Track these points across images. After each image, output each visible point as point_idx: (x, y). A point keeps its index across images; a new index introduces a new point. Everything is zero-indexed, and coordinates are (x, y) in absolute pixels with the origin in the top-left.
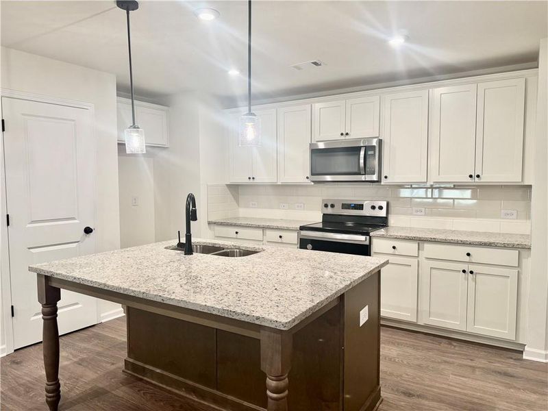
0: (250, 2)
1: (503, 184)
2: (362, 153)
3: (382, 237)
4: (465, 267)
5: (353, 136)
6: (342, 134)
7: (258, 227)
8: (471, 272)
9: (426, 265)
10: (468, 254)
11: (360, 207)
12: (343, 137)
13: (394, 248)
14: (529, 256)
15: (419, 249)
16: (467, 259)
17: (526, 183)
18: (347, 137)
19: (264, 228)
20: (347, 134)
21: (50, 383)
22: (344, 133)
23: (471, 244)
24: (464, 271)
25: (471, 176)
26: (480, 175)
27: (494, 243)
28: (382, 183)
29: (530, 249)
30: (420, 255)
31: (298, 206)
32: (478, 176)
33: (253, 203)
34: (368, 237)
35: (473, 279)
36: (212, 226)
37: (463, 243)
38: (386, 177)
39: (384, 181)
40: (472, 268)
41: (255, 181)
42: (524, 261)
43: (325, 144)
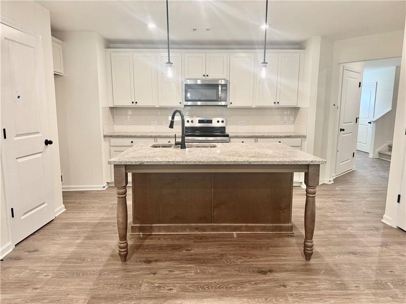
0: (267, 1)
1: (289, 107)
2: (220, 88)
3: (236, 137)
5: (210, 77)
6: (204, 75)
7: (151, 137)
11: (210, 122)
12: (204, 78)
13: (243, 142)
18: (207, 78)
19: (155, 137)
21: (122, 242)
22: (206, 75)
23: (281, 137)
25: (275, 103)
28: (228, 107)
29: (306, 137)
31: (165, 123)
32: (278, 103)
36: (108, 138)
37: (277, 137)
38: (231, 103)
42: (303, 143)
43: (201, 81)
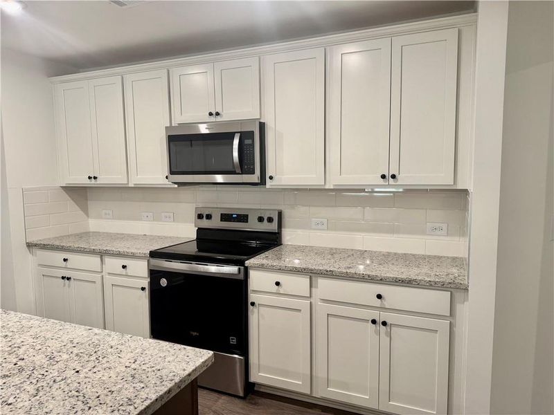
1: (429, 188)
2: (236, 142)
3: (261, 267)
4: (375, 314)
5: (225, 118)
6: (211, 114)
8: (384, 323)
9: (322, 309)
10: (379, 297)
11: (245, 218)
12: (212, 119)
13: (278, 284)
14: (466, 299)
15: (311, 286)
16: (378, 302)
17: (459, 187)
18: (219, 119)
19: (102, 254)
20: (218, 114)
22: (214, 113)
23: (381, 281)
24: (374, 322)
25: (383, 177)
26: (396, 174)
27: (415, 280)
28: (268, 186)
29: (466, 290)
30: (313, 295)
32: (393, 177)
33: (107, 212)
34: (242, 268)
35: (386, 333)
36: (35, 250)
37: (371, 279)
38: (271, 178)
39: (269, 183)
40: (384, 316)
41: (99, 181)
42: (459, 308)
